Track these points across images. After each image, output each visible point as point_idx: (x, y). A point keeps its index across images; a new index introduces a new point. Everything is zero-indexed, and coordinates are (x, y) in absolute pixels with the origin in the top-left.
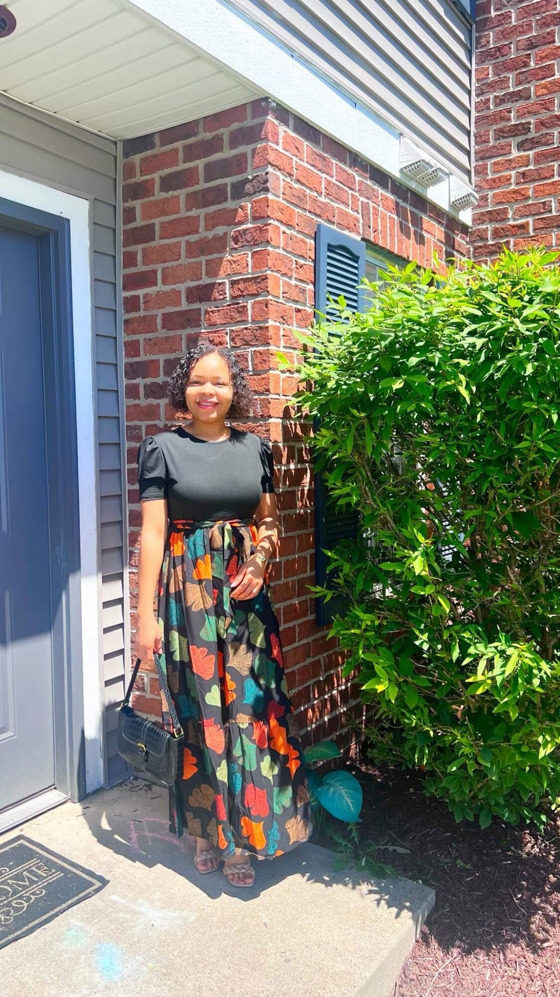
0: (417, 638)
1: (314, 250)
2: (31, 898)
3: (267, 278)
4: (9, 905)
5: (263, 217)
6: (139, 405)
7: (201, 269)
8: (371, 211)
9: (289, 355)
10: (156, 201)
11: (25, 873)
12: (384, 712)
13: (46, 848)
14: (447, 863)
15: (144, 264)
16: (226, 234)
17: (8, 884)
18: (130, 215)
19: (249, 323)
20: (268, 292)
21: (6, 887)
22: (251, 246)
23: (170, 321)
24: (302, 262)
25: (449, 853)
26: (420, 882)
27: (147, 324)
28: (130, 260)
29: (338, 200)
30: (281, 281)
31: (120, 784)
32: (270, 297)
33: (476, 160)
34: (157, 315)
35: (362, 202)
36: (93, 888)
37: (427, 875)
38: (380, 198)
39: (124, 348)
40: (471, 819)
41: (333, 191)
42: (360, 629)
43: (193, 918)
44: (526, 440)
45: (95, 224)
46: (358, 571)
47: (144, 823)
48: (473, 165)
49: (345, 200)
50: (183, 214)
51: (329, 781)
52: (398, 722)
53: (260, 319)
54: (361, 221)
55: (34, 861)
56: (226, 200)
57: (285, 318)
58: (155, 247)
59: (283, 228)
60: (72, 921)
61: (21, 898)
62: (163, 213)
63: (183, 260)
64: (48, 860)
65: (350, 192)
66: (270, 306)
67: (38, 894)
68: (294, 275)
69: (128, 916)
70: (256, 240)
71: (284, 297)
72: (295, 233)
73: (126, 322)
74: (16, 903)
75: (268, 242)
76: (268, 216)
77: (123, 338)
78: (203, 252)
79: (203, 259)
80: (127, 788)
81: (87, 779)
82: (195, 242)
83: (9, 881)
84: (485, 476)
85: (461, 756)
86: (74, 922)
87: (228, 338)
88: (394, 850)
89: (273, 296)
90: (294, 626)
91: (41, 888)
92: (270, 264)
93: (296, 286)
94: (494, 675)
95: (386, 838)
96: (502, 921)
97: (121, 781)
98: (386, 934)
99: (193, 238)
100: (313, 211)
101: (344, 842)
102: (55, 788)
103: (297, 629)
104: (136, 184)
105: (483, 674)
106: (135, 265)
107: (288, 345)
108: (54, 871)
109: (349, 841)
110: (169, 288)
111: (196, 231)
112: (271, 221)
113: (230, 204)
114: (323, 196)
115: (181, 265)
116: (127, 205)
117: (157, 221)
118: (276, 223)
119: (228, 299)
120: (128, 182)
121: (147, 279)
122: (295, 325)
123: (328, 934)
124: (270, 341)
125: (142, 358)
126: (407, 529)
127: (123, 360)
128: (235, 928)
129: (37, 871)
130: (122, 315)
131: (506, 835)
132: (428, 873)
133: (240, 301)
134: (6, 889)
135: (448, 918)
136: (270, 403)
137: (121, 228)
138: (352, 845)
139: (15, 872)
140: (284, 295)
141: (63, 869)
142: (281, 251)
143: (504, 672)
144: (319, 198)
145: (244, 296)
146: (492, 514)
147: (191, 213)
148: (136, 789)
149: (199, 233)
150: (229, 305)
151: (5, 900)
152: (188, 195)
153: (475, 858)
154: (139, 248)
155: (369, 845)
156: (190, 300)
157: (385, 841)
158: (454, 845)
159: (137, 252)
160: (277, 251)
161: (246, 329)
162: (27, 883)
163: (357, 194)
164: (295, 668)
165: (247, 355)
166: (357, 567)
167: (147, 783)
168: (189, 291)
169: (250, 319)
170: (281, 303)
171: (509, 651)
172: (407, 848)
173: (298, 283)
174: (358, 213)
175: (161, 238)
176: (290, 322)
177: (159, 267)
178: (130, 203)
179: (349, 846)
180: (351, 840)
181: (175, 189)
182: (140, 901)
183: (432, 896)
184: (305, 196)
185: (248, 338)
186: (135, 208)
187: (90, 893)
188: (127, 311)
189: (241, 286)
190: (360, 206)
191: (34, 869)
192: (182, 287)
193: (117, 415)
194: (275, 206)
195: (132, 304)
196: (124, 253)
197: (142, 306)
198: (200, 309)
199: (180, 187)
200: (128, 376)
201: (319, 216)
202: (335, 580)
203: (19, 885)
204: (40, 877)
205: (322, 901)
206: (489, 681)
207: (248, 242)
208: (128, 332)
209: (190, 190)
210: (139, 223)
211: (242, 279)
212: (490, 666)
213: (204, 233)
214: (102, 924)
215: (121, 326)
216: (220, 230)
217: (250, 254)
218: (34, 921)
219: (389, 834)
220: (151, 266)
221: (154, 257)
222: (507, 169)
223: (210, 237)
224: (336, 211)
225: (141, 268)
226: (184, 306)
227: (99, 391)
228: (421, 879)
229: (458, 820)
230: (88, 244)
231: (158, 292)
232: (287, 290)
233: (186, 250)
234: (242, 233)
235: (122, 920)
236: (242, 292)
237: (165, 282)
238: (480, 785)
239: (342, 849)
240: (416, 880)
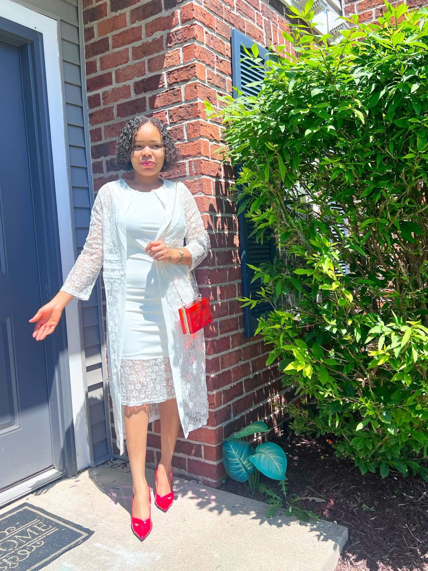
0: (327, 325)
1: (230, 50)
2: (33, 548)
3: (195, 66)
4: (15, 554)
5: (190, 19)
6: (103, 177)
7: (145, 67)
8: (272, 27)
9: (214, 127)
10: (109, 20)
11: (28, 530)
12: (302, 390)
13: (45, 511)
14: (355, 508)
15: (102, 69)
16: (162, 37)
17: (15, 539)
18: (89, 34)
19: (183, 103)
20: (196, 77)
21: (13, 541)
22: (181, 43)
23: (124, 110)
24: (221, 58)
25: (356, 500)
26: (335, 522)
27: (107, 114)
28: (91, 68)
29: (246, 15)
30: (206, 70)
31: (103, 464)
32: (198, 81)
33: (346, 3)
34: (113, 107)
35: (265, 20)
36: (81, 538)
37: (340, 517)
38: (278, 20)
39: (90, 135)
40: (373, 471)
41: (242, 8)
42: (280, 324)
43: (159, 557)
44: (411, 152)
45: (63, 40)
46: (276, 281)
47: (121, 490)
48: (343, 7)
49: (252, 16)
50: (129, 26)
51: (260, 450)
52: (313, 397)
53: (191, 98)
54: (265, 34)
55: (36, 521)
56: (160, 10)
57: (211, 98)
58: (109, 55)
59: (205, 29)
60: (64, 564)
61: (25, 548)
62: (114, 28)
63: (131, 62)
64: (46, 519)
65: (256, 11)
66: (198, 87)
67: (38, 545)
68: (216, 67)
69: (108, 558)
70: (185, 38)
71: (208, 82)
72: (215, 35)
73: (91, 115)
74: (21, 552)
75: (194, 38)
76: (194, 18)
77: (89, 127)
78: (145, 54)
79: (146, 59)
80: (108, 466)
81: (77, 460)
82: (139, 47)
83: (16, 536)
84: (376, 190)
85: (366, 418)
86: (65, 564)
87: (167, 117)
88: (313, 500)
89: (200, 80)
90: (229, 336)
91: (41, 540)
92: (197, 54)
93: (218, 76)
94: (392, 348)
95: (307, 492)
96: (402, 549)
97: (104, 461)
98: (313, 562)
99: (137, 44)
100: (228, 20)
101: (274, 496)
102: (54, 468)
103: (231, 339)
104: (93, 9)
105: (383, 349)
106: (96, 71)
107: (213, 120)
108: (51, 527)
109: (278, 495)
110: (121, 85)
111: (140, 38)
112: (196, 22)
113: (164, 13)
114: (235, 10)
115: (129, 66)
116: (87, 26)
117: (110, 35)
118: (200, 24)
119: (166, 87)
120: (86, 8)
121: (105, 81)
122: (218, 106)
123: (267, 564)
124: (200, 115)
125: (104, 141)
126: (315, 240)
127: (89, 145)
128: (193, 563)
129: (38, 528)
130: (87, 110)
131: (398, 485)
132: (341, 516)
133: (175, 87)
134: (13, 543)
135: (359, 549)
136: (201, 163)
137: (83, 44)
138: (281, 497)
139: (20, 529)
140: (209, 81)
141: (57, 525)
142: (205, 46)
143: (400, 345)
144: (232, 11)
145: (177, 83)
146: (383, 221)
147: (135, 25)
148: (115, 466)
149: (141, 39)
150: (167, 91)
151: (12, 550)
152: (132, 11)
153: (376, 503)
154: (97, 58)
155: (294, 498)
156: (137, 92)
157: (306, 494)
158: (359, 494)
159: (96, 61)
160: (202, 46)
161: (181, 107)
162: (30, 537)
163: (261, 14)
164: (230, 368)
165: (182, 128)
166: (274, 279)
167: (123, 462)
168: (136, 84)
169: (183, 100)
170: (207, 87)
171: (403, 328)
172: (323, 498)
173: (219, 74)
174: (262, 28)
175: (114, 47)
176: (214, 102)
177: (113, 70)
178: (89, 25)
179: (279, 498)
180: (280, 494)
181: (121, 9)
182: (118, 546)
183: (345, 532)
184: (222, 7)
185: (182, 115)
186: (93, 27)
187: (79, 542)
188: (91, 107)
189: (176, 75)
190: (263, 23)
191: (35, 526)
192: (131, 83)
193: (87, 187)
194: (199, 11)
195: (94, 101)
196: (86, 63)
197: (102, 101)
198: (145, 98)
199: (126, 6)
200: (94, 156)
201: (233, 25)
202: (258, 293)
203: (24, 539)
204: (40, 532)
205: (260, 540)
206: (388, 354)
207: (179, 40)
208: (92, 123)
209: (133, 7)
210: (96, 38)
211: (175, 70)
212: (388, 341)
213: (145, 39)
214: (87, 565)
215: (87, 118)
216: (157, 35)
217: (181, 49)
218: (34, 565)
219: (309, 489)
220: (106, 70)
221: (109, 63)
222: (369, 7)
223: (150, 41)
224: (246, 24)
225: (100, 72)
226: (133, 97)
227: (72, 167)
228: (335, 520)
229: (363, 473)
230: (58, 54)
231: (113, 89)
232: (211, 77)
233: (133, 54)
234: (174, 34)
235: (102, 562)
236: (176, 79)
237: (118, 81)
238: (380, 443)
239: (273, 501)
240: (332, 521)
